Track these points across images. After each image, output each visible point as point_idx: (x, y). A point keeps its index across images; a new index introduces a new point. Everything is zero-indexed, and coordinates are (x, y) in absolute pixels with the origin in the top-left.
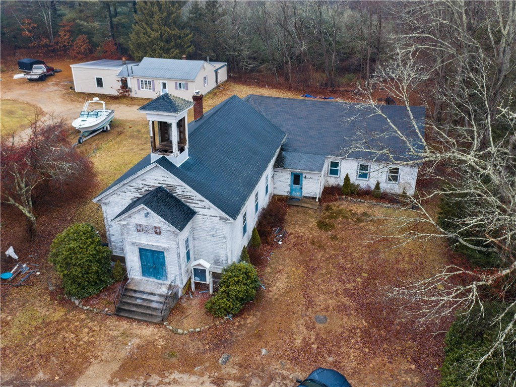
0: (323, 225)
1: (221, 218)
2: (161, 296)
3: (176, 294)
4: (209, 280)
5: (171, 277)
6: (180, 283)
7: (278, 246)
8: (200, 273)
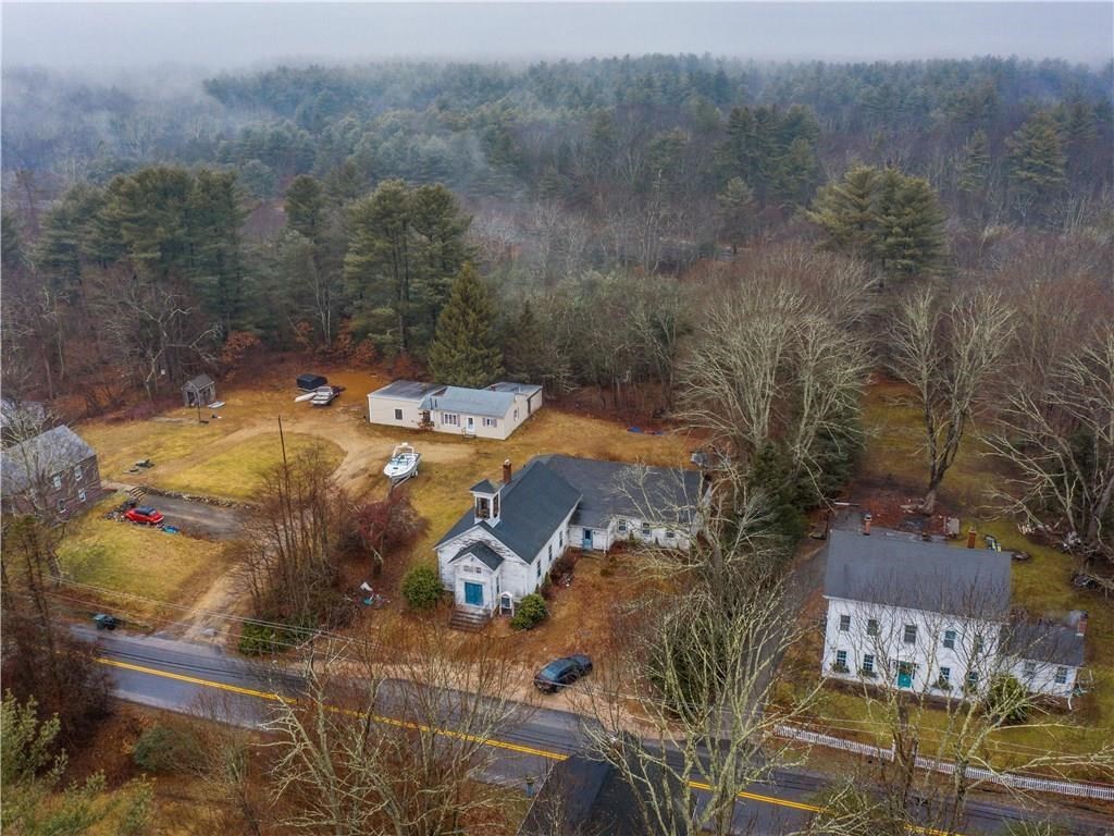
0: (605, 573)
1: (522, 564)
2: (479, 615)
3: (489, 615)
4: (511, 606)
5: (486, 603)
6: (492, 608)
7: (566, 587)
8: (506, 601)
